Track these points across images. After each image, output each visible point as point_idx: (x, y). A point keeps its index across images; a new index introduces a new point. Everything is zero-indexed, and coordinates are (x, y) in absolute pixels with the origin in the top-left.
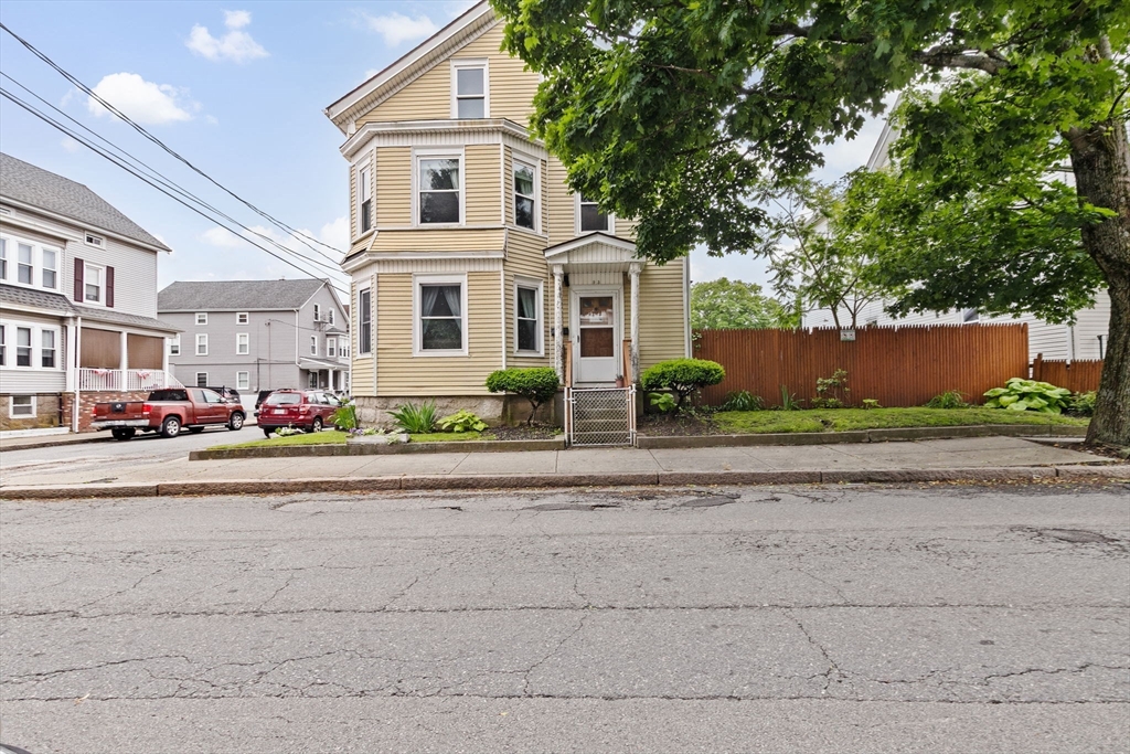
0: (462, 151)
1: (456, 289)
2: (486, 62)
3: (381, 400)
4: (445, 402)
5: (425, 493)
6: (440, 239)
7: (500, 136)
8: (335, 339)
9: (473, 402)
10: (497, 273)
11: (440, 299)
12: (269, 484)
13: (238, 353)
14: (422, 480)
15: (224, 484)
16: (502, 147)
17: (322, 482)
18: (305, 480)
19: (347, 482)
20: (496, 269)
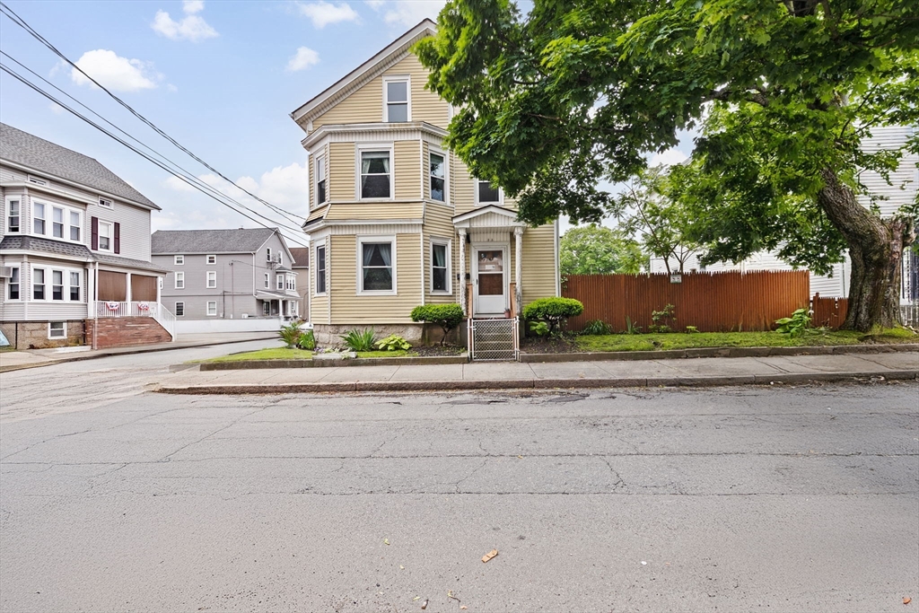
0: (392, 145)
1: (388, 246)
2: (409, 77)
3: (333, 327)
4: (380, 329)
5: (373, 393)
6: (375, 210)
7: (420, 133)
8: (283, 275)
9: (401, 329)
10: (418, 235)
11: (376, 254)
12: (265, 387)
13: (208, 287)
14: (371, 384)
16: (421, 142)
17: (302, 386)
18: (290, 384)
19: (319, 386)
20: (417, 231)
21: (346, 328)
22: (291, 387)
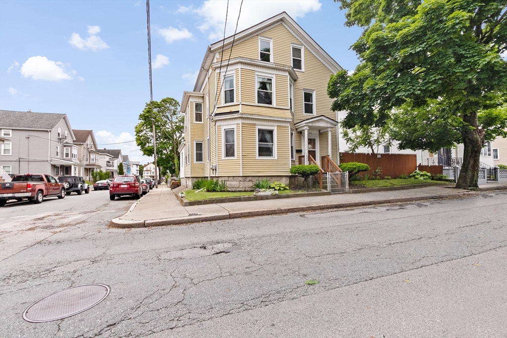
0: (274, 76)
1: (271, 132)
2: (272, 40)
4: (268, 178)
6: (264, 111)
7: (288, 73)
8: (69, 148)
9: (279, 178)
10: (288, 127)
11: (265, 136)
12: (275, 210)
15: (258, 212)
16: (288, 77)
17: (294, 208)
19: (303, 208)
20: (286, 125)
21: (250, 178)
22: (289, 209)
